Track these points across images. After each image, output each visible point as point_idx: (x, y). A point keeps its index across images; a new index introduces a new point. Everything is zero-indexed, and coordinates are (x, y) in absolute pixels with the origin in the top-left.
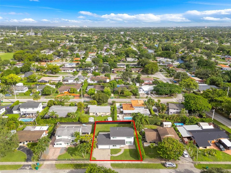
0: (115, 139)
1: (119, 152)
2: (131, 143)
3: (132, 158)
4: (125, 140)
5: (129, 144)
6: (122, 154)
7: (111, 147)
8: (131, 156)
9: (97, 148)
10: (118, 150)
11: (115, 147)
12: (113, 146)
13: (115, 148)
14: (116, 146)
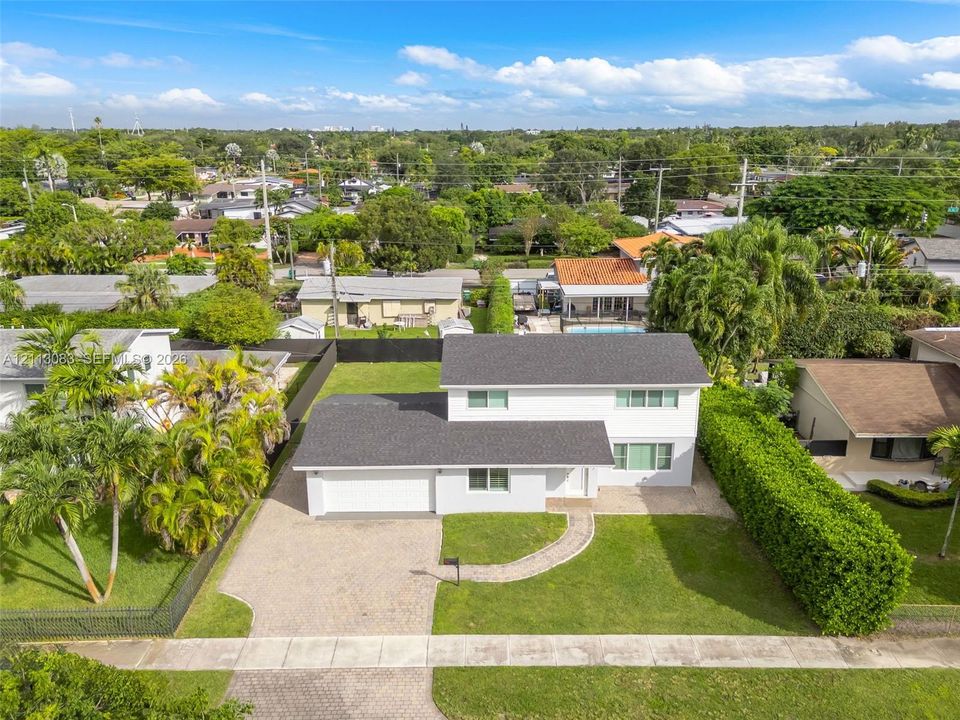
0: (491, 413)
1: (541, 541)
2: (667, 465)
3: (710, 603)
4: (600, 425)
5: (650, 473)
6: (577, 564)
7: (456, 494)
8: (690, 585)
9: (298, 515)
10: (525, 526)
11: (500, 492)
12: (478, 479)
13: (490, 501)
14: (505, 485)
